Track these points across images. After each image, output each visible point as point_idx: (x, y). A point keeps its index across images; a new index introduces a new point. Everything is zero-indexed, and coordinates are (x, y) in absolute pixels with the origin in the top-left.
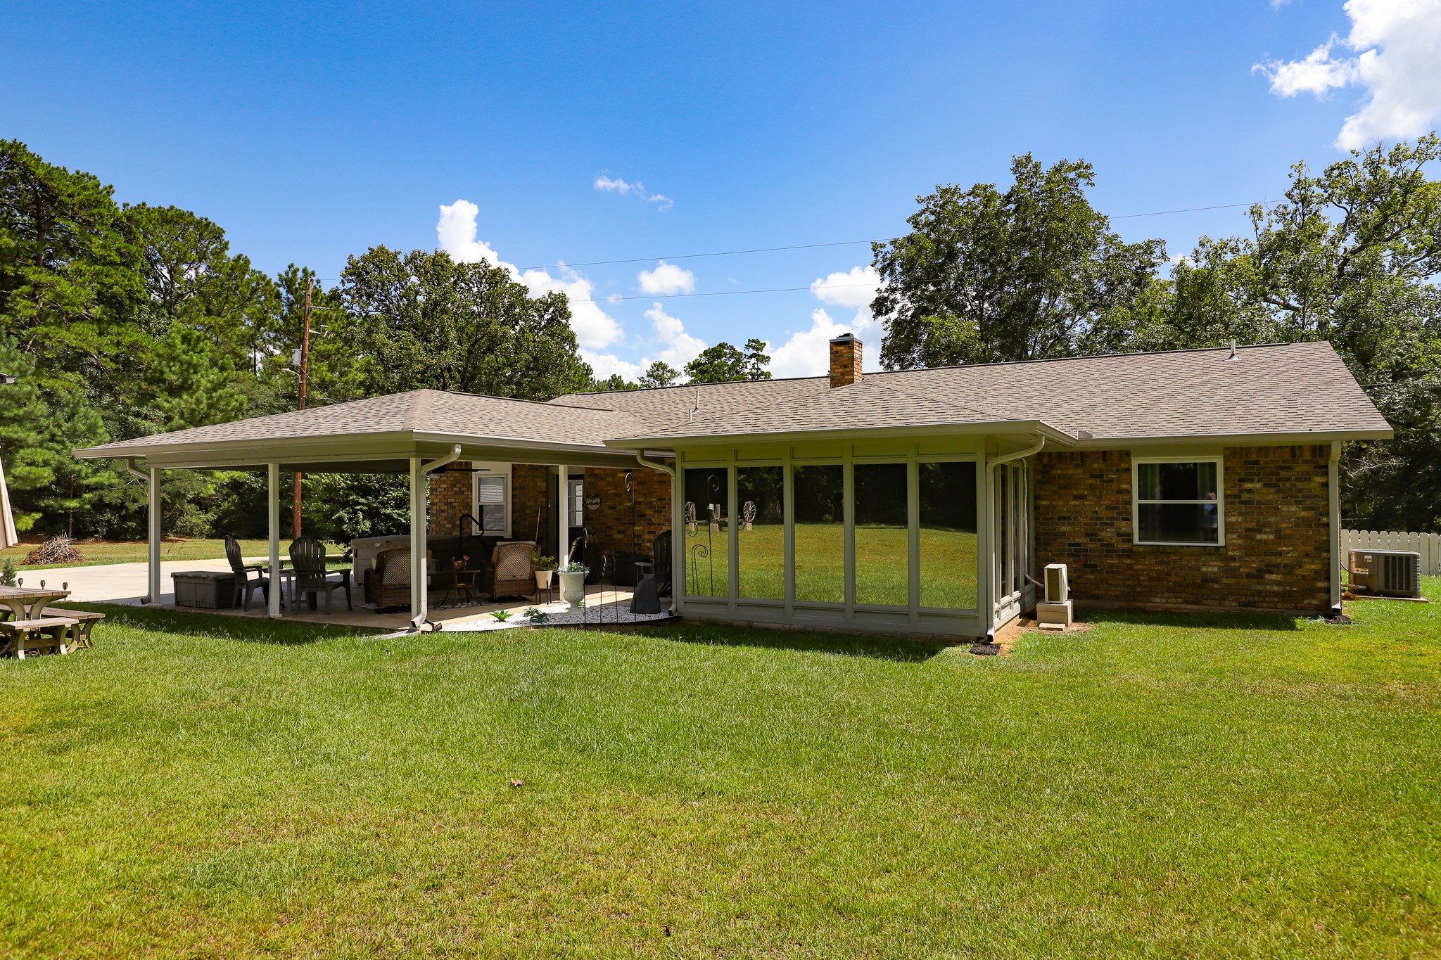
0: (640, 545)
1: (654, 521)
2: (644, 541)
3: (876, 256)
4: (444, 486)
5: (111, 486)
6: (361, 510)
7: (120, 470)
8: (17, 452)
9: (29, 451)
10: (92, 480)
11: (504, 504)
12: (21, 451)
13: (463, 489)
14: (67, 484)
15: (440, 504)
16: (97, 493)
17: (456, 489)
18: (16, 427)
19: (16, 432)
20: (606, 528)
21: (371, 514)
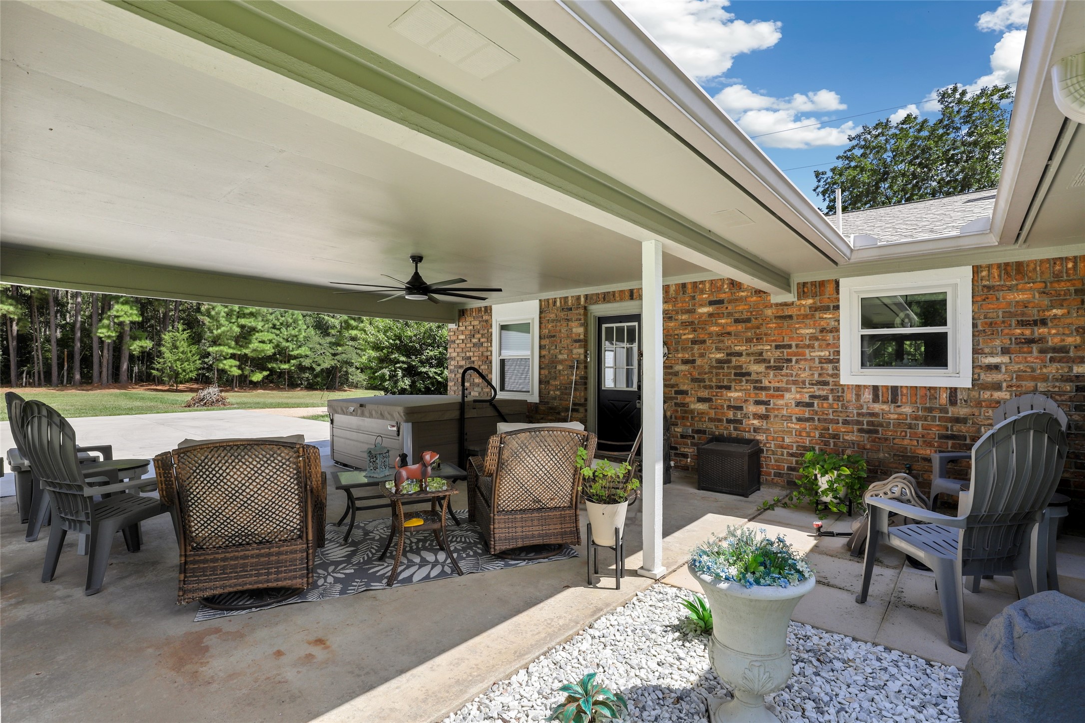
0: (740, 422)
1: (765, 383)
2: (746, 416)
3: (819, 181)
4: (462, 337)
5: (307, 356)
6: (400, 368)
7: (311, 346)
8: (254, 334)
9: (261, 334)
10: (295, 353)
11: (530, 357)
12: (257, 334)
13: (482, 340)
14: (282, 354)
15: (458, 358)
16: (298, 360)
17: (474, 340)
18: (252, 320)
19: (250, 322)
20: (677, 392)
21: (410, 371)
